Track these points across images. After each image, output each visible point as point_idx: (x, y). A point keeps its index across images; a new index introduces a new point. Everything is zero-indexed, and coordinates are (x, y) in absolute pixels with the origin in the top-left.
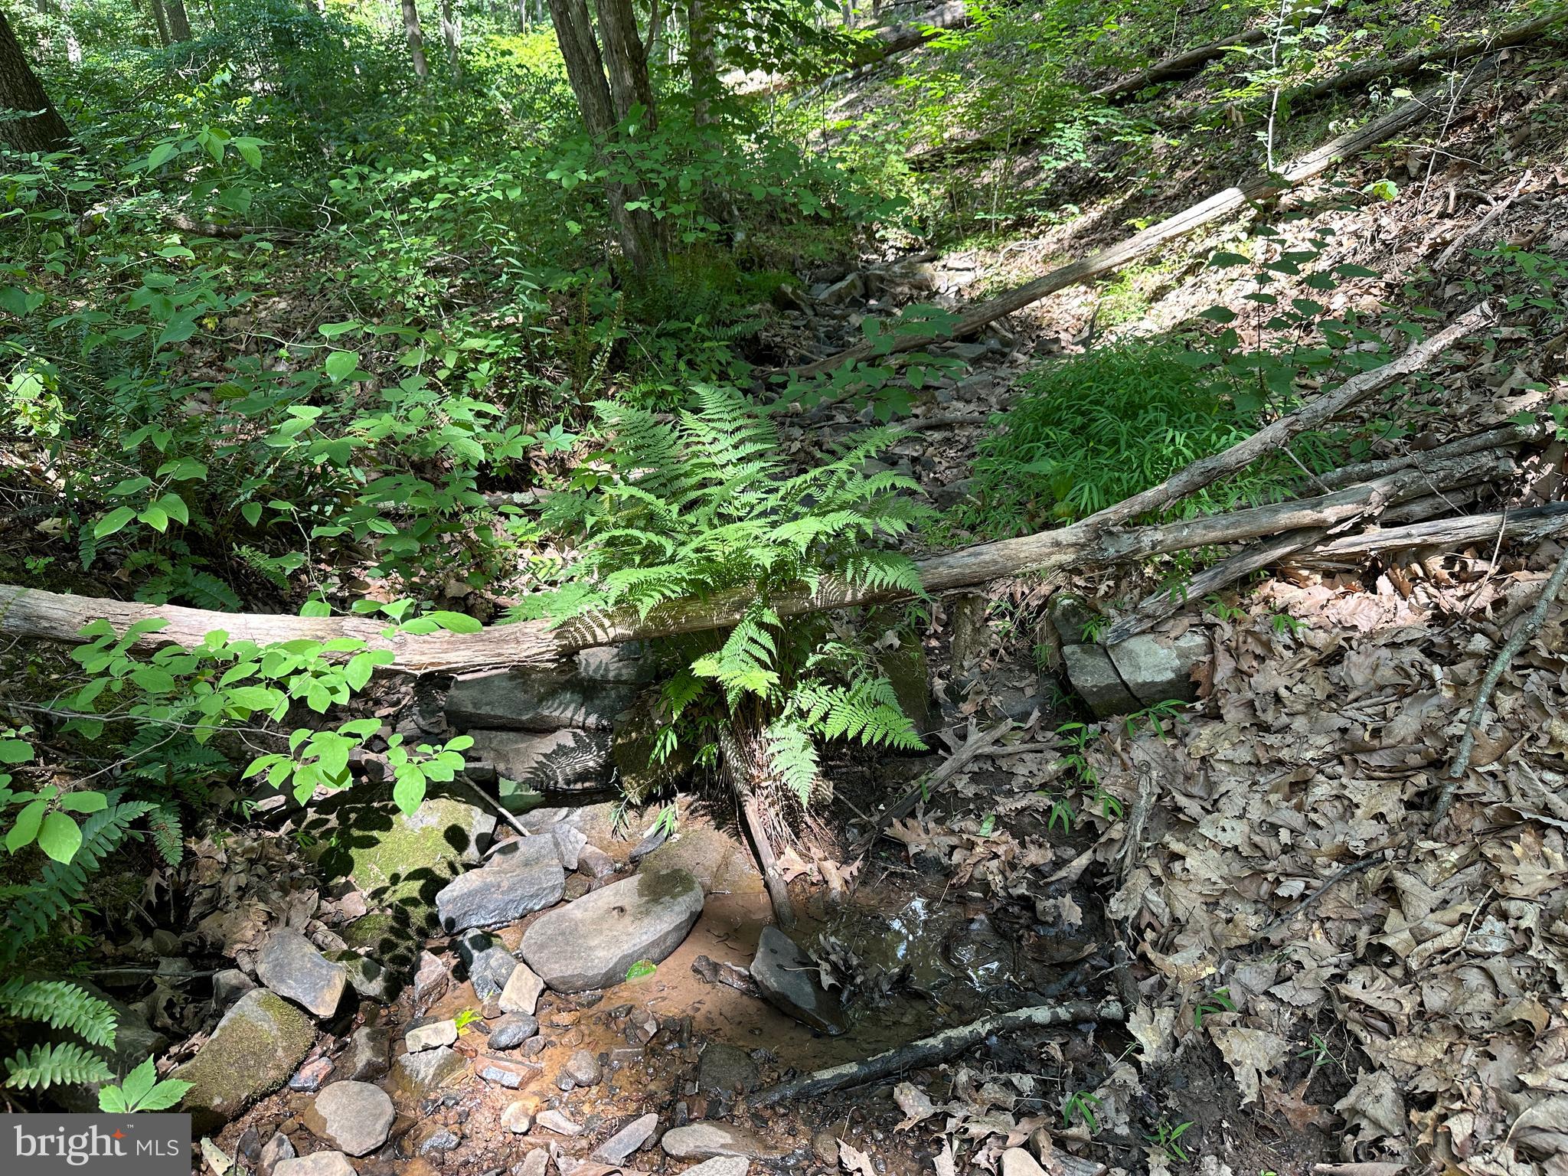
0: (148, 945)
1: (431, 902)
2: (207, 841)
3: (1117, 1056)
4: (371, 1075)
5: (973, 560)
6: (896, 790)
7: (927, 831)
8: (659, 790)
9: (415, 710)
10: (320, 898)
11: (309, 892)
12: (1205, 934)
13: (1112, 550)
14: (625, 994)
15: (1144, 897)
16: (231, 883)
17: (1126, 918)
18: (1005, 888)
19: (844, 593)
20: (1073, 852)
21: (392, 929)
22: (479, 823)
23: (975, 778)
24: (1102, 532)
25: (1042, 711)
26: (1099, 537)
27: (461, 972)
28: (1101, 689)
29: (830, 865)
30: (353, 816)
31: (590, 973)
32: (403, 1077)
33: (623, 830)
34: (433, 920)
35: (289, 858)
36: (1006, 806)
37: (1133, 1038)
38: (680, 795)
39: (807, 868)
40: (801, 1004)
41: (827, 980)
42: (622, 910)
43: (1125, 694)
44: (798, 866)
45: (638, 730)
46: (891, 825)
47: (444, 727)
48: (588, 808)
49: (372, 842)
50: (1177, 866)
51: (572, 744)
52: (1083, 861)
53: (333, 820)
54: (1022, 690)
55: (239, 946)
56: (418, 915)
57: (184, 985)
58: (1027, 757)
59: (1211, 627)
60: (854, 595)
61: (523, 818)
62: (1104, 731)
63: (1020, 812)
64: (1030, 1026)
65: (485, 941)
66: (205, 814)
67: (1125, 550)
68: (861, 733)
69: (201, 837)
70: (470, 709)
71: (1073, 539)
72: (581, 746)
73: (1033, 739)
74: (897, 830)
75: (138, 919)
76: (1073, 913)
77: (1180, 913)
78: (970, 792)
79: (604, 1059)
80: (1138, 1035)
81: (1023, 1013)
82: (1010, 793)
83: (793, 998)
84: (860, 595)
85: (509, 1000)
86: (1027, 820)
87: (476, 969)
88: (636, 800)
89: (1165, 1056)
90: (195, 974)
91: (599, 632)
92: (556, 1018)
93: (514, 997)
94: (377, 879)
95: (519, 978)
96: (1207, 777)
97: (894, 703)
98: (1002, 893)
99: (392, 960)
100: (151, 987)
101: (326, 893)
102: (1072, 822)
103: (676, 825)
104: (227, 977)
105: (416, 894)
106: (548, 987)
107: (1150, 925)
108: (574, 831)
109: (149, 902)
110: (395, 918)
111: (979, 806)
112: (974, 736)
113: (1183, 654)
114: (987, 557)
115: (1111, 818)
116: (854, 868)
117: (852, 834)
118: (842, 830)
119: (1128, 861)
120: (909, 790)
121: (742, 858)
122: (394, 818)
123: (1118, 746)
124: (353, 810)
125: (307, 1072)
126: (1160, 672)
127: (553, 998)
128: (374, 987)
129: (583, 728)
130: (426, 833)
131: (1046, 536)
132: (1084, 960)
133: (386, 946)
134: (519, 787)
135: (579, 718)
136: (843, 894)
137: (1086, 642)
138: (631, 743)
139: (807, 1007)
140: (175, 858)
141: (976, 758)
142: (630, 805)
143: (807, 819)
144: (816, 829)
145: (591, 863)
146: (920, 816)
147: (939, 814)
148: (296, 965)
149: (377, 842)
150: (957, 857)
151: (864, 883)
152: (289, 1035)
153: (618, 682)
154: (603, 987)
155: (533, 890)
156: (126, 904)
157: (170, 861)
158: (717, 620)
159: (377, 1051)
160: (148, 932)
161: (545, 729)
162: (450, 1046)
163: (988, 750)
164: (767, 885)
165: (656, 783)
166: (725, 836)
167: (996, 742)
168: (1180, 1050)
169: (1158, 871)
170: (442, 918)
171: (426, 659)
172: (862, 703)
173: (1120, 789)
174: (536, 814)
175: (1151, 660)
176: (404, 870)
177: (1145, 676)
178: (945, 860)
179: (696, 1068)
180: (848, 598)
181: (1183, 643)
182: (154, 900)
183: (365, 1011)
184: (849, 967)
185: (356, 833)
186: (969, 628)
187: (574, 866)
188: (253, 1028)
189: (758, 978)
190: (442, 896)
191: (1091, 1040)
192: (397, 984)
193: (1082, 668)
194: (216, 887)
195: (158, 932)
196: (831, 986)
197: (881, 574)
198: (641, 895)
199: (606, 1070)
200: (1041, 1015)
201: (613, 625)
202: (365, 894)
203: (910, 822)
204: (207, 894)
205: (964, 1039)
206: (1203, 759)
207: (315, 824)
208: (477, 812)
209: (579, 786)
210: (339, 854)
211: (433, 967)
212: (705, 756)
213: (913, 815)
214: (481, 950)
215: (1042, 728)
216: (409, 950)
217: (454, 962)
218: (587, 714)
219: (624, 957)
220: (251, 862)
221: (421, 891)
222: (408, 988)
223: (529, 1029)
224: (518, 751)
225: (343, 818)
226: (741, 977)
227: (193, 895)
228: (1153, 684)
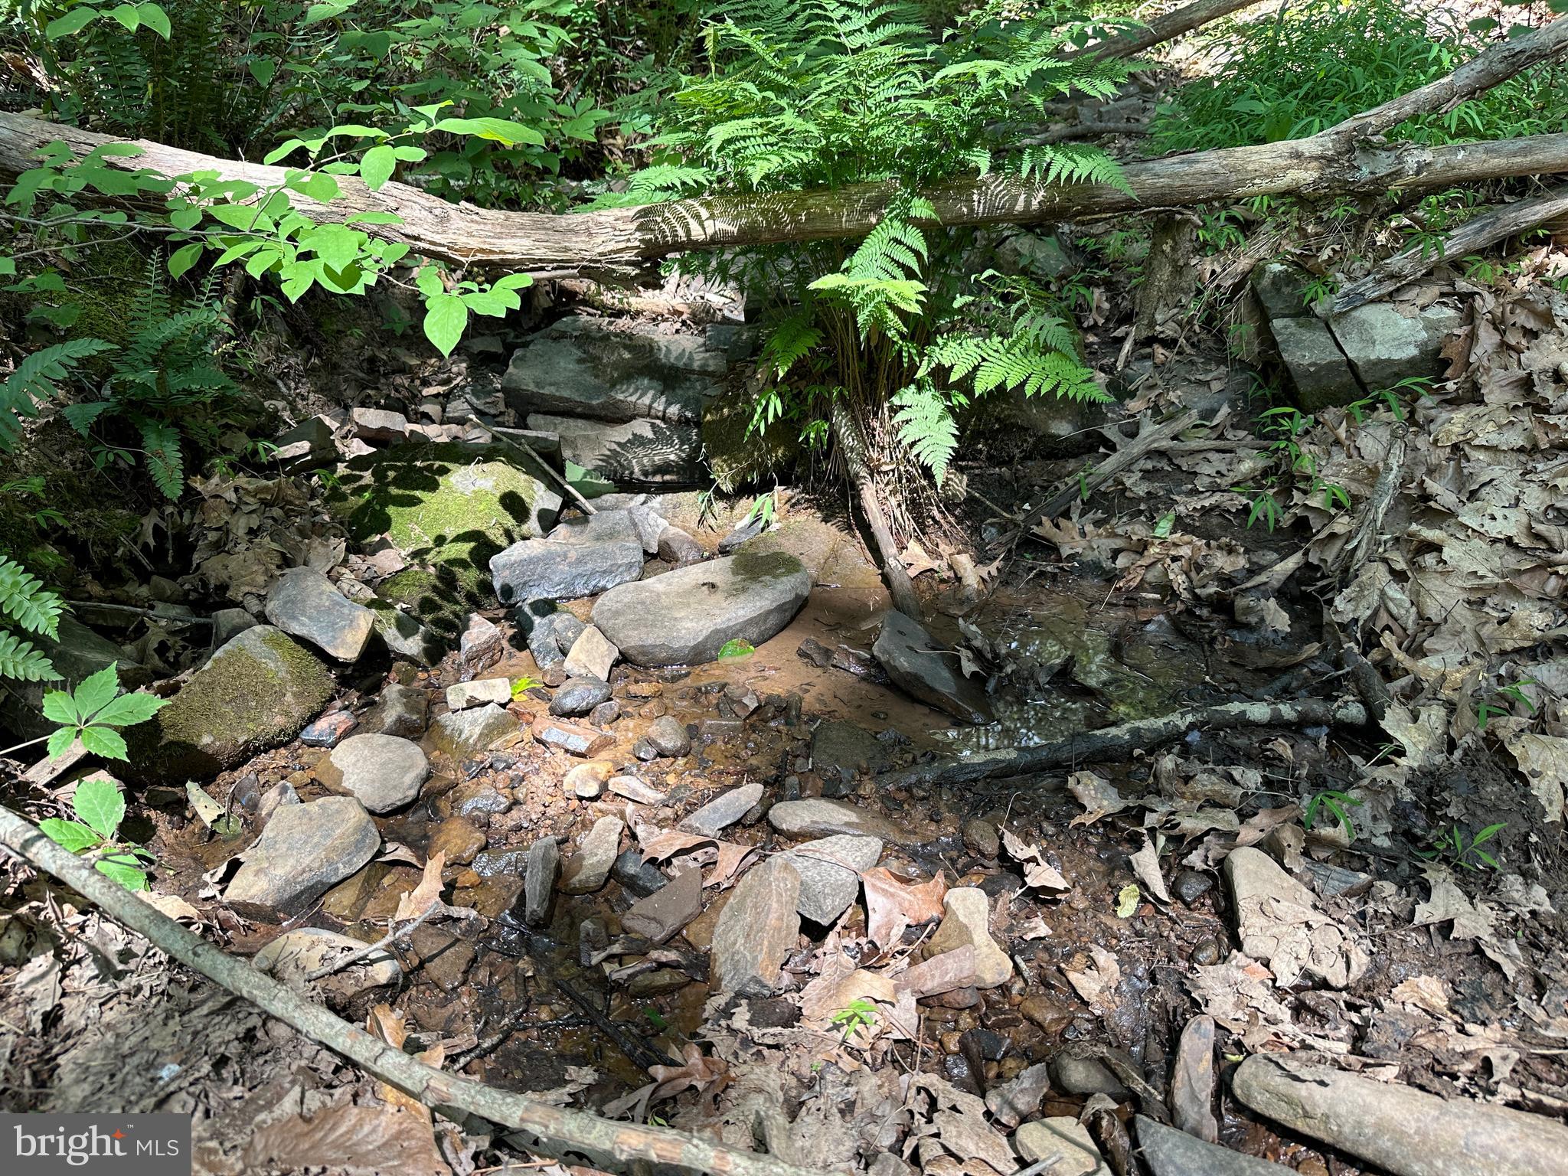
0: (144, 591)
1: (484, 567)
2: (215, 480)
3: (1368, 758)
4: (406, 730)
5: (1186, 168)
6: (1044, 489)
7: (1083, 534)
8: (754, 478)
9: (468, 389)
10: (348, 550)
11: (333, 541)
12: (1468, 636)
13: (1365, 170)
14: (717, 672)
15: (1383, 594)
16: (240, 526)
17: (1356, 621)
18: (1191, 590)
19: (1015, 198)
20: (1275, 556)
21: (435, 588)
22: (541, 498)
23: (1147, 475)
24: (1360, 144)
25: (1233, 405)
26: (1351, 150)
27: (520, 641)
28: (1320, 368)
29: (965, 561)
30: (391, 474)
31: (676, 645)
32: (442, 737)
33: (712, 521)
34: (486, 588)
35: (312, 503)
36: (1186, 505)
37: (1389, 739)
38: (778, 488)
39: (935, 564)
40: (938, 686)
41: (969, 667)
42: (713, 586)
43: (1348, 378)
44: (924, 562)
45: (732, 405)
46: (1040, 524)
47: (502, 408)
48: (670, 496)
49: (415, 502)
50: (1429, 559)
51: (650, 435)
52: (1291, 563)
53: (368, 477)
54: (1207, 383)
55: (247, 589)
56: (468, 578)
57: (182, 631)
58: (1214, 456)
59: (1467, 298)
60: (1028, 202)
61: (594, 501)
62: (1317, 422)
63: (1205, 511)
64: (1243, 724)
65: (547, 607)
66: (212, 455)
67: (1382, 172)
68: (1023, 384)
69: (207, 477)
70: (532, 388)
71: (1317, 150)
72: (660, 438)
73: (1221, 437)
74: (1046, 528)
75: (132, 561)
76: (1279, 619)
77: (1433, 611)
78: (1141, 490)
79: (693, 732)
80: (1398, 735)
81: (1235, 707)
82: (1194, 492)
83: (928, 680)
84: (1035, 204)
85: (577, 661)
86: (1215, 521)
87: (536, 639)
88: (727, 487)
89: (1439, 759)
90: (195, 620)
91: (694, 225)
92: (634, 689)
93: (583, 657)
94: (418, 539)
95: (588, 640)
96: (1459, 469)
97: (1069, 350)
98: (1185, 595)
99: (436, 622)
100: (141, 630)
101: (355, 548)
102: (1277, 521)
103: (774, 517)
104: (227, 617)
105: (465, 556)
106: (623, 659)
107: (1388, 627)
108: (653, 515)
109: (146, 545)
110: (439, 577)
111: (1150, 509)
112: (1148, 429)
113: (1431, 326)
114: (1204, 167)
115: (1333, 511)
116: (993, 568)
117: (990, 533)
118: (976, 530)
119: (1360, 554)
120: (1062, 487)
121: (854, 550)
122: (441, 480)
123: (1342, 432)
124: (392, 468)
125: (322, 725)
126: (1399, 347)
127: (629, 671)
128: (413, 646)
129: (664, 419)
130: (479, 496)
131: (1283, 146)
132: (1301, 664)
133: (427, 605)
134: (588, 473)
135: (659, 406)
136: (979, 593)
137: (1303, 313)
138: (723, 420)
139: (945, 690)
140: (173, 490)
141: (1150, 454)
142: (720, 495)
143: (935, 512)
144: (946, 526)
145: (675, 546)
146: (1075, 517)
147: (1100, 515)
148: (312, 601)
149: (421, 501)
150: (1122, 562)
151: (1006, 583)
152: (301, 680)
153: (703, 373)
154: (691, 664)
155: (606, 565)
156: (116, 540)
157: (168, 494)
158: (846, 221)
159: (411, 708)
160: (144, 578)
161: (618, 416)
162: (503, 706)
163: (1165, 444)
164: (886, 579)
165: (751, 468)
166: (834, 529)
167: (1175, 438)
168: (1458, 754)
169: (1400, 565)
170: (497, 585)
171: (474, 243)
172: (1025, 352)
173: (1343, 481)
174: (609, 498)
175: (1390, 332)
176: (450, 532)
177: (1381, 352)
178: (1107, 564)
179: (809, 746)
180: (1020, 206)
181: (1433, 314)
182: (152, 542)
183: (398, 672)
184: (996, 656)
185: (394, 491)
186: (1167, 269)
187: (654, 549)
188: (255, 665)
189: (883, 658)
190: (495, 561)
191: (1323, 744)
192: (437, 649)
193: (1298, 343)
194: (225, 530)
195: (155, 578)
196: (974, 674)
197: (1070, 165)
198: (735, 573)
199: (695, 744)
200: (1259, 712)
201: (712, 216)
202: (403, 553)
203: (1063, 522)
204: (212, 536)
205: (1157, 731)
206: (1455, 447)
207: (345, 479)
208: (539, 487)
209: (658, 478)
210: (374, 513)
211: (480, 630)
212: (813, 432)
213: (1066, 515)
214: (543, 615)
215: (1234, 427)
216: (456, 615)
217: (511, 632)
218: (669, 404)
219: (717, 632)
220: (264, 503)
221: (471, 553)
222: (453, 654)
223: (598, 693)
224: (587, 438)
225: (380, 475)
226: (860, 661)
227: (197, 540)
228: (1389, 362)
